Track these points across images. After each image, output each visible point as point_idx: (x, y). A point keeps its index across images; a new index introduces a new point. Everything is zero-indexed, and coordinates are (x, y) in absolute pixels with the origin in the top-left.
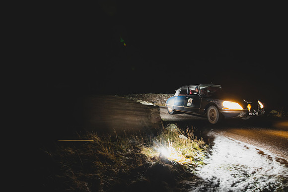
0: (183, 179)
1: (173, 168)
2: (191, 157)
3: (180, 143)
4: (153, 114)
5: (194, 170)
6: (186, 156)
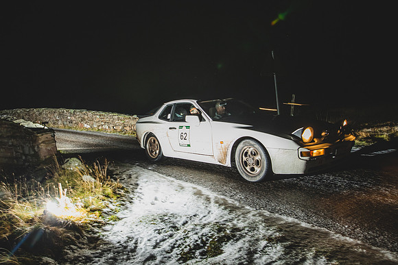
2: (99, 210)
3: (83, 189)
4: (43, 142)
5: (100, 231)
6: (91, 210)
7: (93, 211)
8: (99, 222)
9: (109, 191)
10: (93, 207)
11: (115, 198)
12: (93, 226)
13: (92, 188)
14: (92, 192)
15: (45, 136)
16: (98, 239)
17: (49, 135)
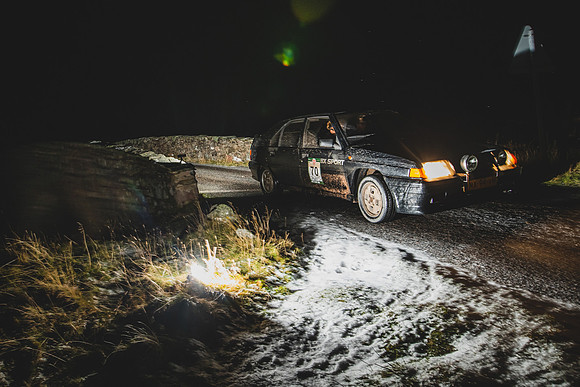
0: (240, 330)
1: (216, 307)
2: (261, 278)
3: (238, 247)
4: (180, 183)
5: (265, 308)
6: (250, 278)
7: (253, 279)
8: (263, 295)
9: (274, 251)
10: (252, 273)
11: (283, 261)
12: (255, 301)
13: (250, 247)
14: (250, 252)
15: (182, 174)
16: (262, 318)
17: (188, 173)
